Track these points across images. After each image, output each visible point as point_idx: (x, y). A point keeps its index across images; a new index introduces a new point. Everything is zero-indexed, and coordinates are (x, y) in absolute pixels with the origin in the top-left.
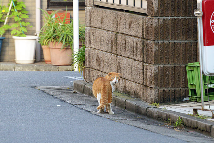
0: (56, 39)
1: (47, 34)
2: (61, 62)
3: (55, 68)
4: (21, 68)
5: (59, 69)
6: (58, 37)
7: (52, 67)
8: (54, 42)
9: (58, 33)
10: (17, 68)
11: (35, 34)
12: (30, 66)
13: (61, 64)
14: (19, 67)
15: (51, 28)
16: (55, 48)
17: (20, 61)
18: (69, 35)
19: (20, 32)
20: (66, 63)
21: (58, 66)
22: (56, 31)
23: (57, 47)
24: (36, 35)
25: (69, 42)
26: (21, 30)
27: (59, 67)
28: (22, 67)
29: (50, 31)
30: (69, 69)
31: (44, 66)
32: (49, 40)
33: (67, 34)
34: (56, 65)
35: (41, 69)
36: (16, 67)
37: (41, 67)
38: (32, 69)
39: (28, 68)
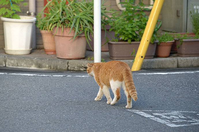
0: (65, 24)
1: (53, 17)
2: (71, 55)
3: (63, 63)
4: (14, 62)
5: (69, 65)
6: (68, 21)
7: (59, 61)
8: (62, 28)
9: (68, 16)
10: (10, 61)
11: (28, 12)
12: (28, 59)
13: (71, 58)
14: (12, 59)
15: (57, 9)
16: (63, 36)
17: (12, 51)
18: (83, 19)
19: (12, 12)
20: (77, 57)
21: (68, 61)
22: (64, 13)
23: (65, 34)
24: (29, 14)
25: (83, 28)
26: (12, 9)
27: (70, 61)
28: (16, 60)
29: (56, 13)
30: (83, 66)
31: (48, 59)
32: (55, 25)
33: (81, 17)
34: (64, 58)
35: (44, 64)
36: (8, 60)
37: (43, 60)
38: (30, 63)
39: (24, 61)
